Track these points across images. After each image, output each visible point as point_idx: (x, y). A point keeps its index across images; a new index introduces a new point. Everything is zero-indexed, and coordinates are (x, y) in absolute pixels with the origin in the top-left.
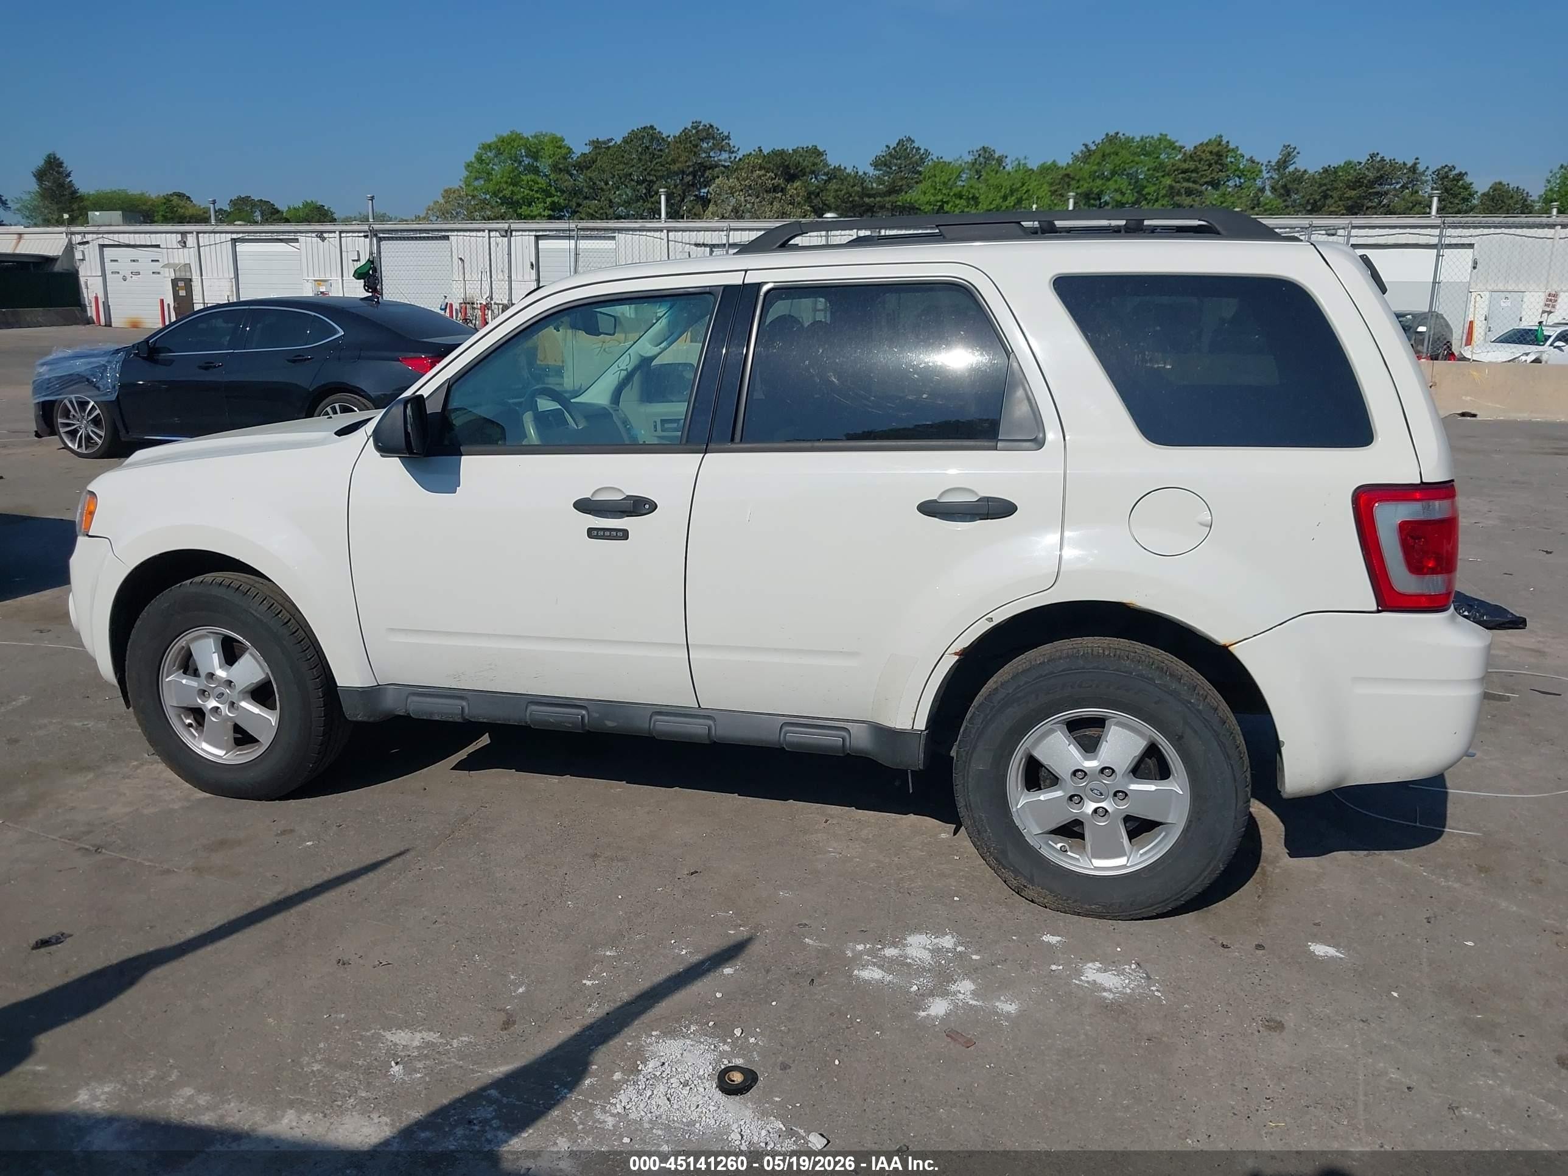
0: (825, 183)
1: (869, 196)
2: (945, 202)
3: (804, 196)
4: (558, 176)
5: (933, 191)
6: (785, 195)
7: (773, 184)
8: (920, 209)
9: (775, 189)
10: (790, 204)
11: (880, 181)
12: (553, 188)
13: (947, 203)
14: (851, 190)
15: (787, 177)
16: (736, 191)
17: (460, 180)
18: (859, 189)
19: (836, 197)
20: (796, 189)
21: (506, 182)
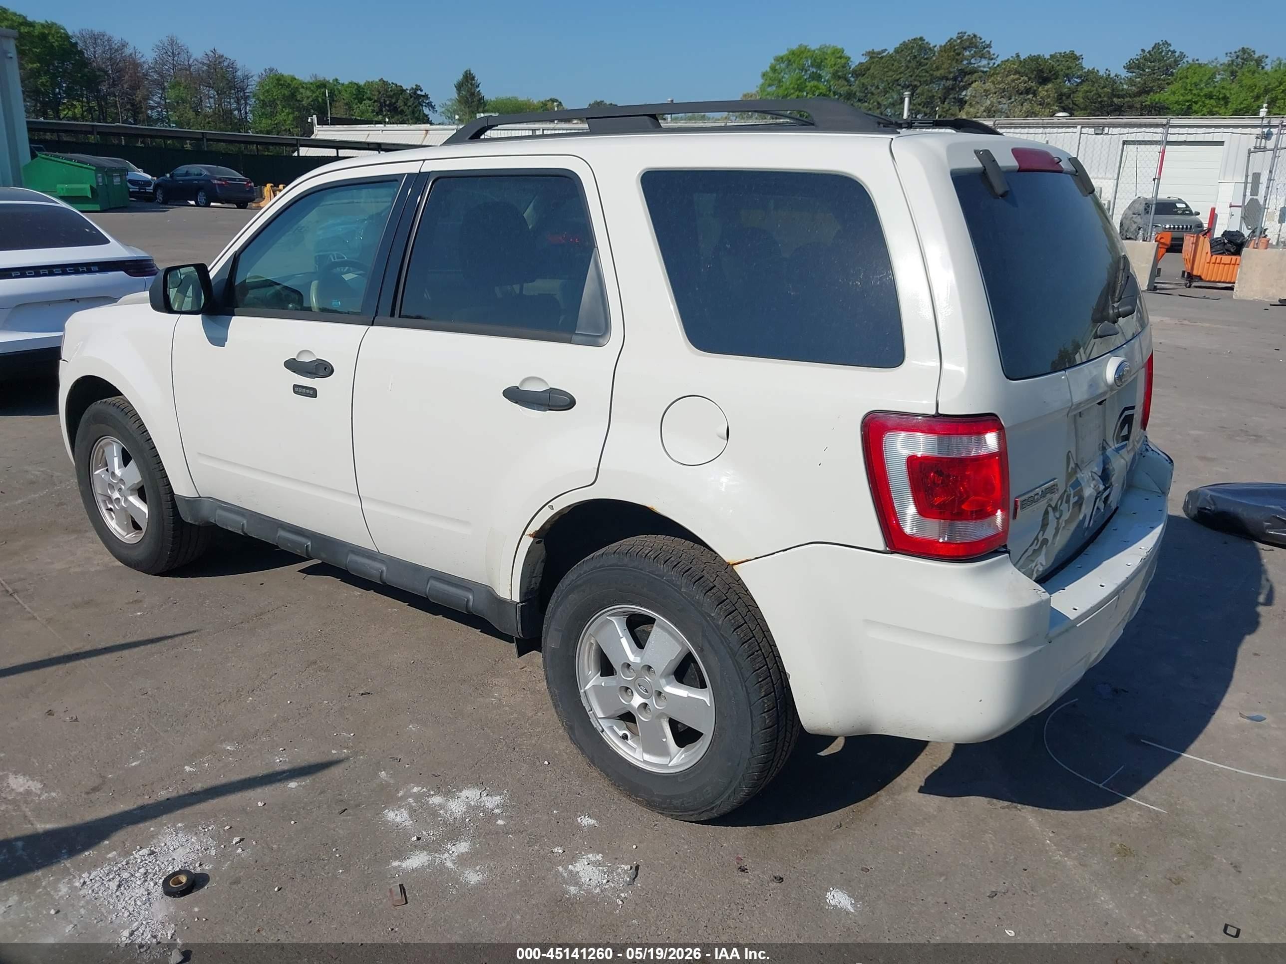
0: (1077, 85)
1: (1119, 97)
2: (1194, 102)
3: (1054, 97)
4: (837, 82)
5: (1183, 91)
6: (1036, 97)
7: (1025, 87)
8: (1169, 109)
9: (1028, 91)
10: (1040, 105)
11: (1131, 82)
12: (832, 92)
13: (1196, 103)
14: (1100, 90)
15: (1040, 80)
16: (990, 94)
17: (757, 86)
18: (1109, 90)
19: (1086, 98)
20: (1047, 91)
21: (793, 88)
